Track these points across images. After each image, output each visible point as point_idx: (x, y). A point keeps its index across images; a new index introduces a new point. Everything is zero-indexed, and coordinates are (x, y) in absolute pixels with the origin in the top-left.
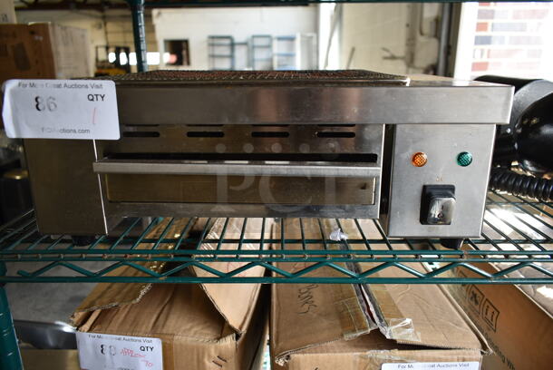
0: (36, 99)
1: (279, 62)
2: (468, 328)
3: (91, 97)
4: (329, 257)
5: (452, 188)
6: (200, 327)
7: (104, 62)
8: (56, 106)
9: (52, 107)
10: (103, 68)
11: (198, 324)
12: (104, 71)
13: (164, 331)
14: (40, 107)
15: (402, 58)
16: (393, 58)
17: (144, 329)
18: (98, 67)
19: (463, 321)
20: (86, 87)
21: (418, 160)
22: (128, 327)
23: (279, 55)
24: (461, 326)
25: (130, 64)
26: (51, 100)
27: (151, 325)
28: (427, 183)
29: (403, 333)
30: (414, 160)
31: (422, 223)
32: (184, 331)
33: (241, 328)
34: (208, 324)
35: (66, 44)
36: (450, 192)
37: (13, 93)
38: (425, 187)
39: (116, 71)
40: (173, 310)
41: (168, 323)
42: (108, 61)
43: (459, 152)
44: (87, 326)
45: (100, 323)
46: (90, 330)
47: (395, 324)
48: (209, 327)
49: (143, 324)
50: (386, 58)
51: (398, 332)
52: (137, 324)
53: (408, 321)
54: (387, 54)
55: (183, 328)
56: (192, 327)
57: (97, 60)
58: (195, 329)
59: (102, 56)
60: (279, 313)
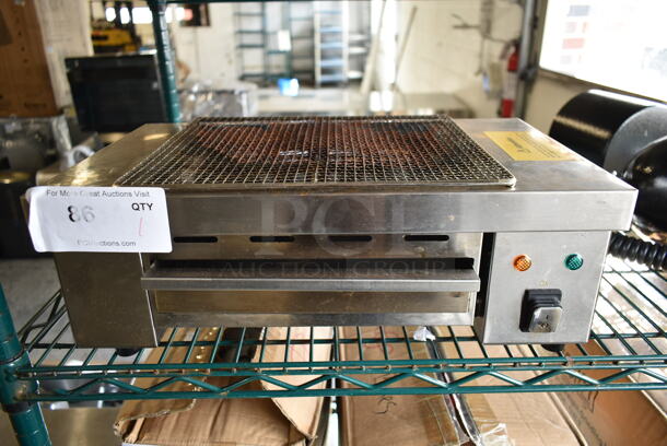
0: (69, 209)
1: (321, 21)
2: (566, 425)
3: (136, 206)
4: (415, 368)
5: (558, 294)
6: (264, 431)
7: (100, 20)
8: (93, 216)
9: (89, 217)
10: (100, 28)
11: (262, 427)
12: (101, 33)
13: (224, 439)
14: (73, 217)
15: (476, 27)
16: (465, 26)
17: (200, 436)
18: (94, 28)
19: (561, 417)
20: (130, 194)
21: (520, 263)
22: (181, 434)
23: (322, 12)
24: (557, 424)
25: (134, 22)
26: (88, 210)
27: (208, 432)
28: (530, 287)
29: (496, 441)
30: (515, 264)
31: (522, 330)
32: (246, 438)
33: (311, 432)
34: (272, 426)
35: (55, 9)
36: (556, 299)
37: (41, 202)
38: (527, 292)
39: (117, 32)
40: (232, 409)
41: (227, 428)
42: (105, 20)
43: (568, 254)
44: (133, 436)
45: (149, 431)
46: (138, 440)
47: (487, 430)
48: (274, 429)
49: (198, 430)
50: (456, 27)
51: (491, 440)
52: (192, 431)
53: (502, 426)
54: (458, 22)
55: (245, 434)
56: (254, 432)
57: (92, 19)
58: (259, 434)
59: (98, 13)
60: (353, 412)
